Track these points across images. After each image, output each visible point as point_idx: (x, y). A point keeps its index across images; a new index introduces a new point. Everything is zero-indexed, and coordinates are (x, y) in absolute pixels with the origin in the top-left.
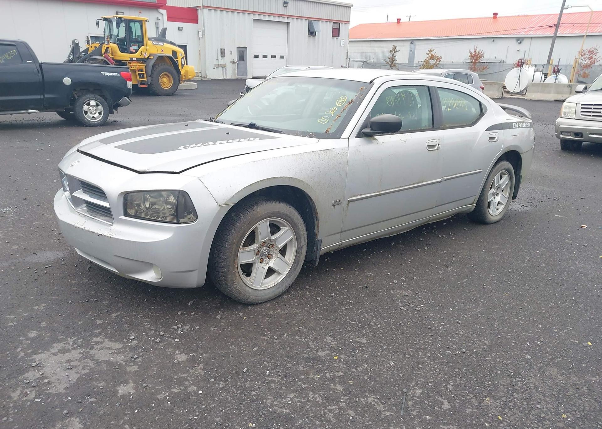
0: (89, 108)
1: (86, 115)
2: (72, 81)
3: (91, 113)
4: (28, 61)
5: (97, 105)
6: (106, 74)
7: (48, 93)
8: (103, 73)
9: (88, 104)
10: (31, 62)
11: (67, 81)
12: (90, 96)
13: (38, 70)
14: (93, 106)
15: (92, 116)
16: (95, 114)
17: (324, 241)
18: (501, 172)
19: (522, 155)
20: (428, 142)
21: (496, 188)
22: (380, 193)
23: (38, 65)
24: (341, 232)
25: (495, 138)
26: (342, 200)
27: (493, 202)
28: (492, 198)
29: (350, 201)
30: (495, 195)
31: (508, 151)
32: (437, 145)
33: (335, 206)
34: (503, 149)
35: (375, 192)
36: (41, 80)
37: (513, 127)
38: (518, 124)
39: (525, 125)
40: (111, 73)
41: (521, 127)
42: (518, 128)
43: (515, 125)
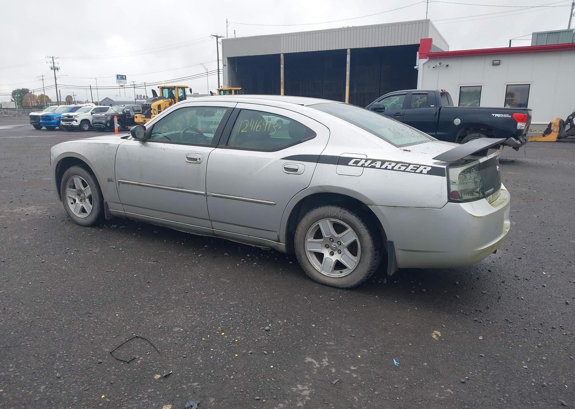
2: (461, 122)
4: (431, 106)
6: (496, 115)
7: (438, 131)
8: (493, 115)
10: (434, 106)
11: (457, 121)
12: (475, 135)
13: (436, 112)
17: (110, 204)
18: (331, 219)
19: (370, 207)
20: (188, 154)
21: (330, 241)
22: (141, 184)
23: (438, 108)
24: (122, 204)
25: (296, 170)
26: (114, 179)
27: (325, 256)
28: (320, 250)
29: (119, 182)
30: (335, 250)
31: (325, 192)
32: (197, 159)
33: (109, 181)
34: (311, 186)
35: (137, 182)
36: (436, 121)
37: (349, 164)
38: (369, 162)
39: (401, 167)
40: (502, 115)
41: (381, 167)
42: (367, 167)
43: (357, 162)
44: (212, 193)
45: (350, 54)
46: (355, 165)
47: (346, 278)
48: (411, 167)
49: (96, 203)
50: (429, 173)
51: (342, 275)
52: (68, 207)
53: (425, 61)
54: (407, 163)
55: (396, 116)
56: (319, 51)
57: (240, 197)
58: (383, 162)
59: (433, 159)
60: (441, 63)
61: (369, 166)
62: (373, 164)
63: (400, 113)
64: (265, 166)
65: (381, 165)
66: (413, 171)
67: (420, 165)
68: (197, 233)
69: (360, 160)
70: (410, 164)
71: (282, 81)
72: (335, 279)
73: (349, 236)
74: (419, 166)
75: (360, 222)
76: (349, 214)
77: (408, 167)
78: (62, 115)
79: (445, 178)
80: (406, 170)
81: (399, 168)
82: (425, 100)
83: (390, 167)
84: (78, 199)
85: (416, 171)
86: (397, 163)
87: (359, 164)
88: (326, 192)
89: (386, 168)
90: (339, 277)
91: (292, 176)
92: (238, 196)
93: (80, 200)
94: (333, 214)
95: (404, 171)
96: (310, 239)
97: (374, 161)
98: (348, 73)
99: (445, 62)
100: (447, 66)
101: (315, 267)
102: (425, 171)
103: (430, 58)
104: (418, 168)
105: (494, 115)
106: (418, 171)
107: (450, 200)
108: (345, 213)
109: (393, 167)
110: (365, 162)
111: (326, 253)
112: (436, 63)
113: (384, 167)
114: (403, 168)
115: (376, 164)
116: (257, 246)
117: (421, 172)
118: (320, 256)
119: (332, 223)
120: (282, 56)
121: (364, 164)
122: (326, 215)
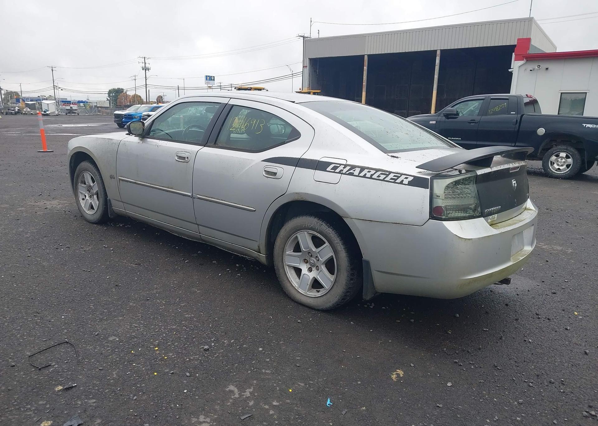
0: (556, 159)
1: (552, 165)
2: (546, 132)
3: (558, 165)
4: (511, 113)
5: (567, 157)
6: (588, 125)
8: (584, 125)
9: (557, 156)
10: (515, 113)
11: (541, 131)
12: (561, 148)
13: (517, 120)
14: (562, 158)
15: (557, 167)
16: (562, 166)
17: (113, 202)
18: (309, 231)
19: (345, 219)
20: (178, 152)
21: (309, 255)
22: (137, 182)
23: (519, 116)
24: (123, 202)
25: (275, 174)
26: (115, 176)
27: (303, 272)
28: (298, 265)
29: (120, 179)
30: (314, 266)
31: (301, 200)
32: (185, 157)
33: (112, 178)
34: (288, 193)
35: (134, 180)
36: (516, 129)
37: (327, 170)
38: (348, 168)
39: (380, 175)
40: (595, 125)
41: (359, 175)
42: (345, 174)
43: (335, 168)
44: (198, 195)
45: (439, 56)
46: (333, 171)
47: (322, 298)
48: (391, 176)
49: (101, 200)
50: (410, 184)
51: (319, 295)
52: (79, 202)
53: (521, 63)
54: (387, 171)
55: (470, 123)
56: (405, 53)
57: (223, 200)
58: (362, 169)
59: (416, 167)
60: (540, 66)
61: (347, 173)
62: (351, 171)
63: (475, 120)
64: (247, 169)
65: (360, 172)
66: (393, 181)
67: (402, 174)
68: (188, 238)
69: (339, 165)
70: (390, 173)
71: (365, 84)
72: (311, 299)
73: (326, 252)
74: (400, 175)
75: (336, 236)
76: (326, 226)
77: (387, 175)
78: (143, 114)
79: (428, 191)
80: (385, 179)
81: (379, 176)
82: (505, 107)
83: (368, 175)
84: (88, 195)
85: (396, 181)
86: (377, 170)
87: (338, 170)
88: (303, 200)
89: (364, 176)
90: (315, 296)
91: (271, 181)
92: (221, 200)
93: (90, 196)
94: (310, 226)
95: (383, 180)
96: (289, 252)
97: (353, 167)
98: (436, 77)
99: (544, 65)
100: (547, 69)
101: (293, 284)
102: (406, 182)
103: (527, 60)
104: (398, 177)
105: (586, 126)
106: (398, 181)
107: (432, 217)
108: (322, 224)
109: (372, 175)
110: (344, 168)
111: (304, 269)
112: (534, 66)
113: (362, 174)
114: (382, 177)
115: (354, 171)
116: (242, 256)
117: (401, 183)
118: (298, 271)
119: (310, 236)
120: (366, 57)
121: (343, 170)
122: (304, 226)
